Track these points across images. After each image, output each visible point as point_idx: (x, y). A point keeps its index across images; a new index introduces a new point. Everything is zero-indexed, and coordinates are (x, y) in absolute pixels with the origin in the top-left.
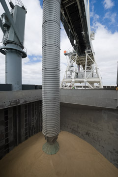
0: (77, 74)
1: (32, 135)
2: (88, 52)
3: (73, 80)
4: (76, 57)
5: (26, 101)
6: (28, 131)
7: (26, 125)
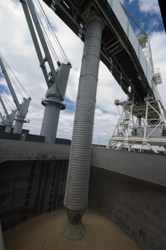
0: (136, 130)
1: (58, 209)
2: (150, 100)
3: (127, 139)
4: (131, 107)
5: (54, 157)
6: (53, 200)
7: (52, 190)
